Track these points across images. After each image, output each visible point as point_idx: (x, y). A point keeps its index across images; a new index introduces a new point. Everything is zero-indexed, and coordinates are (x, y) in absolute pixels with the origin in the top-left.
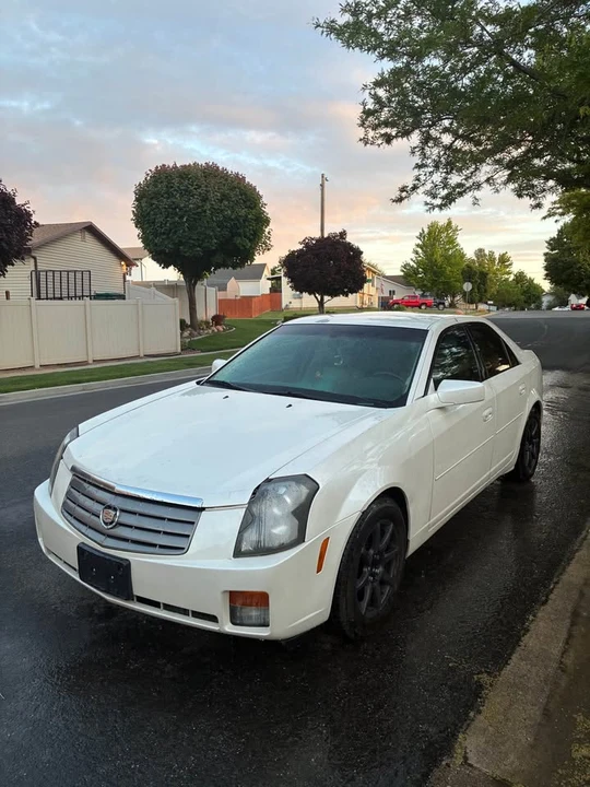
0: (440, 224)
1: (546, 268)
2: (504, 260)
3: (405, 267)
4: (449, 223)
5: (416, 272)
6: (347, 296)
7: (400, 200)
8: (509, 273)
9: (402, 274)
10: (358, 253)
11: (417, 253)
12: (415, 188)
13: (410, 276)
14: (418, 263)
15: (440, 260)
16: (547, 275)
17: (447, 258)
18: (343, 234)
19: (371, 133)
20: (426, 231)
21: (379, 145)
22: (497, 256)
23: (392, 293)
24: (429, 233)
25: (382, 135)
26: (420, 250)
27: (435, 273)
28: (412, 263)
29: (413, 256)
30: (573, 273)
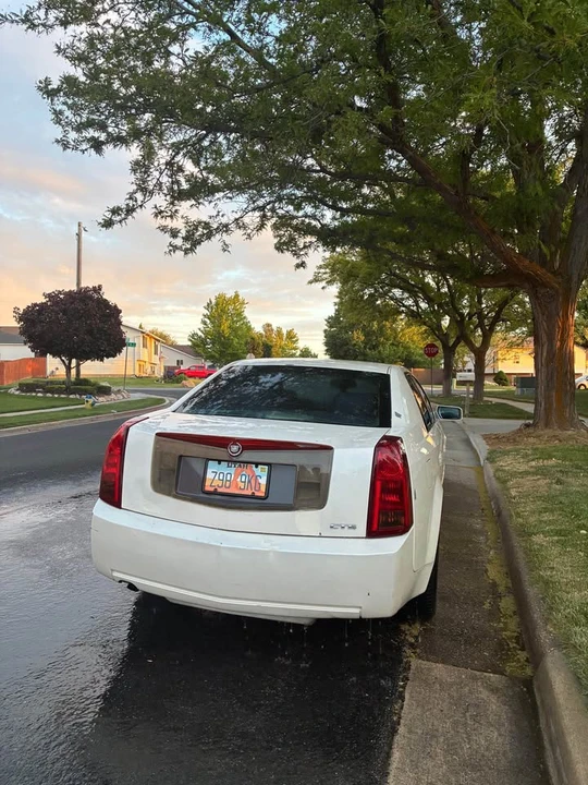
0: (228, 296)
1: (326, 344)
2: (291, 336)
3: (193, 336)
4: (237, 296)
5: (203, 342)
6: (102, 360)
7: (108, 224)
8: (295, 349)
9: (190, 343)
10: (116, 311)
11: (205, 323)
12: (130, 211)
13: (198, 346)
14: (206, 333)
15: (227, 332)
16: (327, 350)
17: (234, 330)
18: (98, 289)
19: (73, 135)
20: (214, 301)
21: (83, 151)
22: (284, 332)
23: (180, 362)
24: (217, 304)
25: (89, 140)
26: (208, 321)
27: (222, 344)
28: (200, 334)
29: (202, 326)
30: (349, 349)
